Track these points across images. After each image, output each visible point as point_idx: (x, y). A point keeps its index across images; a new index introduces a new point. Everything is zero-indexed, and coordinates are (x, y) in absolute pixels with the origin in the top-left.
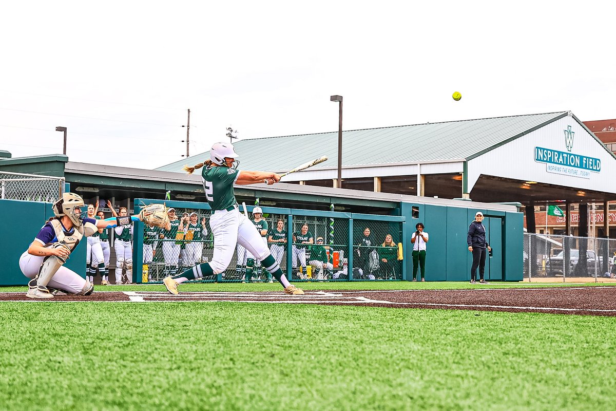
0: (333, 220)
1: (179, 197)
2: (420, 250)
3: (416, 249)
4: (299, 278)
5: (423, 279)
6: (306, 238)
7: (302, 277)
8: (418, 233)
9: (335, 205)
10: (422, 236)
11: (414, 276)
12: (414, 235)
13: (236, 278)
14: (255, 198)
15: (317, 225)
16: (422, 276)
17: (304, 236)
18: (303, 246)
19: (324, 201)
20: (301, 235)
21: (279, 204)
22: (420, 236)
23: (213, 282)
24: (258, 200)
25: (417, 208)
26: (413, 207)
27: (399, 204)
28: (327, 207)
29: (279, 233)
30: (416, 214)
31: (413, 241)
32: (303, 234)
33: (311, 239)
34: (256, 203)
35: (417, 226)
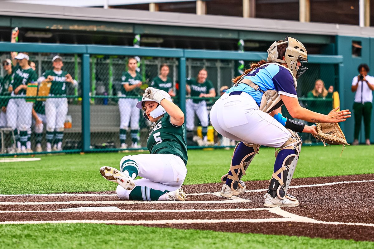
0: (242, 62)
1: (30, 35)
2: (364, 101)
3: (358, 100)
4: (196, 143)
5: (368, 142)
6: (204, 89)
7: (201, 143)
8: (361, 78)
9: (245, 41)
10: (367, 82)
11: (356, 136)
12: (355, 80)
13: (110, 146)
14: (133, 35)
15: (221, 68)
16: (367, 136)
17: (202, 85)
18: (201, 100)
19: (230, 36)
20: (197, 84)
21: (168, 42)
22: (364, 83)
23: (78, 153)
24: (138, 38)
25: (359, 43)
26: (354, 42)
27: (333, 38)
28: (233, 45)
29: (163, 82)
30: (357, 52)
31: (354, 89)
32: (199, 82)
33: (212, 90)
34: (135, 41)
35: (360, 69)
